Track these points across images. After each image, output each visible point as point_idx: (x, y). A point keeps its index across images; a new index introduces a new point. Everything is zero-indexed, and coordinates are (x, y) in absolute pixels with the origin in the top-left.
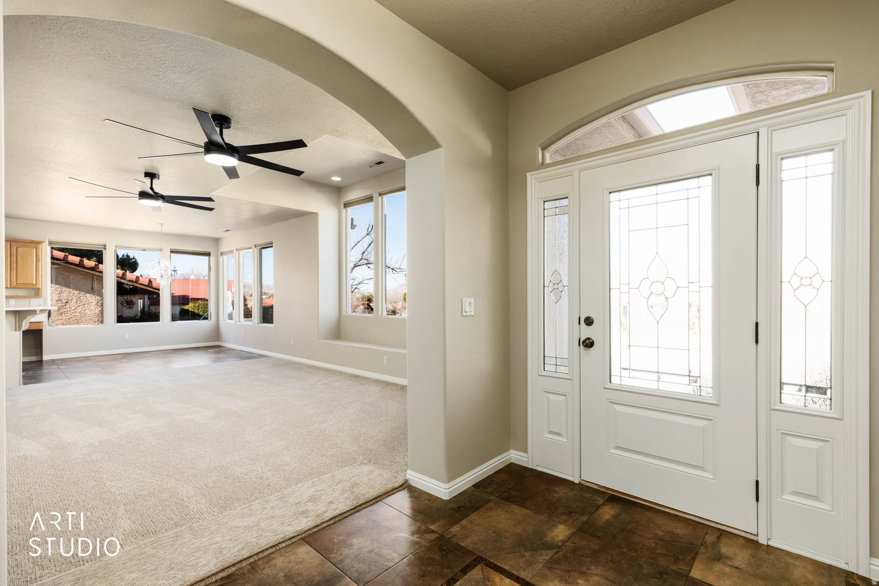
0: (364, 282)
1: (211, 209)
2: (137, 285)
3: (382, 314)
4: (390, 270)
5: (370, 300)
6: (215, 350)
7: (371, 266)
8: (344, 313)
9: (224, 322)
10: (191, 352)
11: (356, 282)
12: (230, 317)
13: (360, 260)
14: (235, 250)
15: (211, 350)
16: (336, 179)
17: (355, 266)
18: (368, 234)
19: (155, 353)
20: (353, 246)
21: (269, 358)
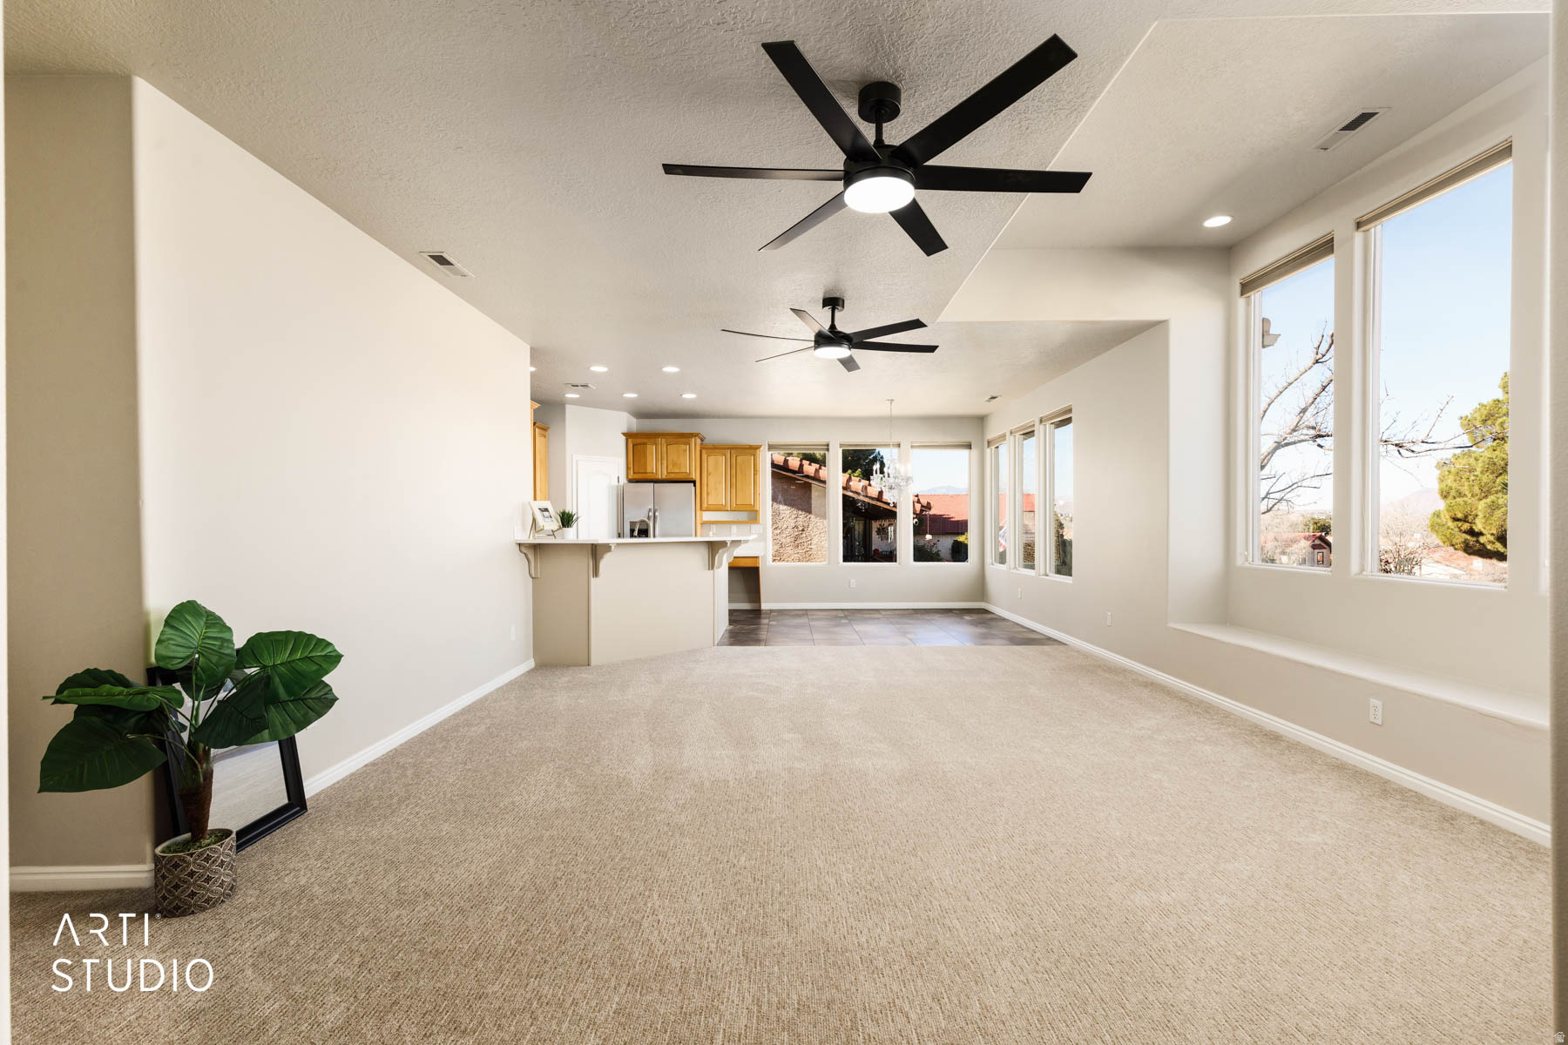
0: (1304, 484)
1: (931, 349)
2: (879, 504)
3: (1362, 569)
4: (1391, 448)
5: (1325, 529)
6: (975, 617)
7: (1328, 442)
8: (1240, 561)
9: (994, 569)
10: (937, 617)
11: (1281, 485)
12: (1002, 558)
13: (1294, 430)
14: (1008, 434)
15: (967, 618)
16: (1217, 221)
17: (1279, 446)
18: (1317, 362)
19: (889, 613)
20: (1273, 395)
21: (1061, 648)
